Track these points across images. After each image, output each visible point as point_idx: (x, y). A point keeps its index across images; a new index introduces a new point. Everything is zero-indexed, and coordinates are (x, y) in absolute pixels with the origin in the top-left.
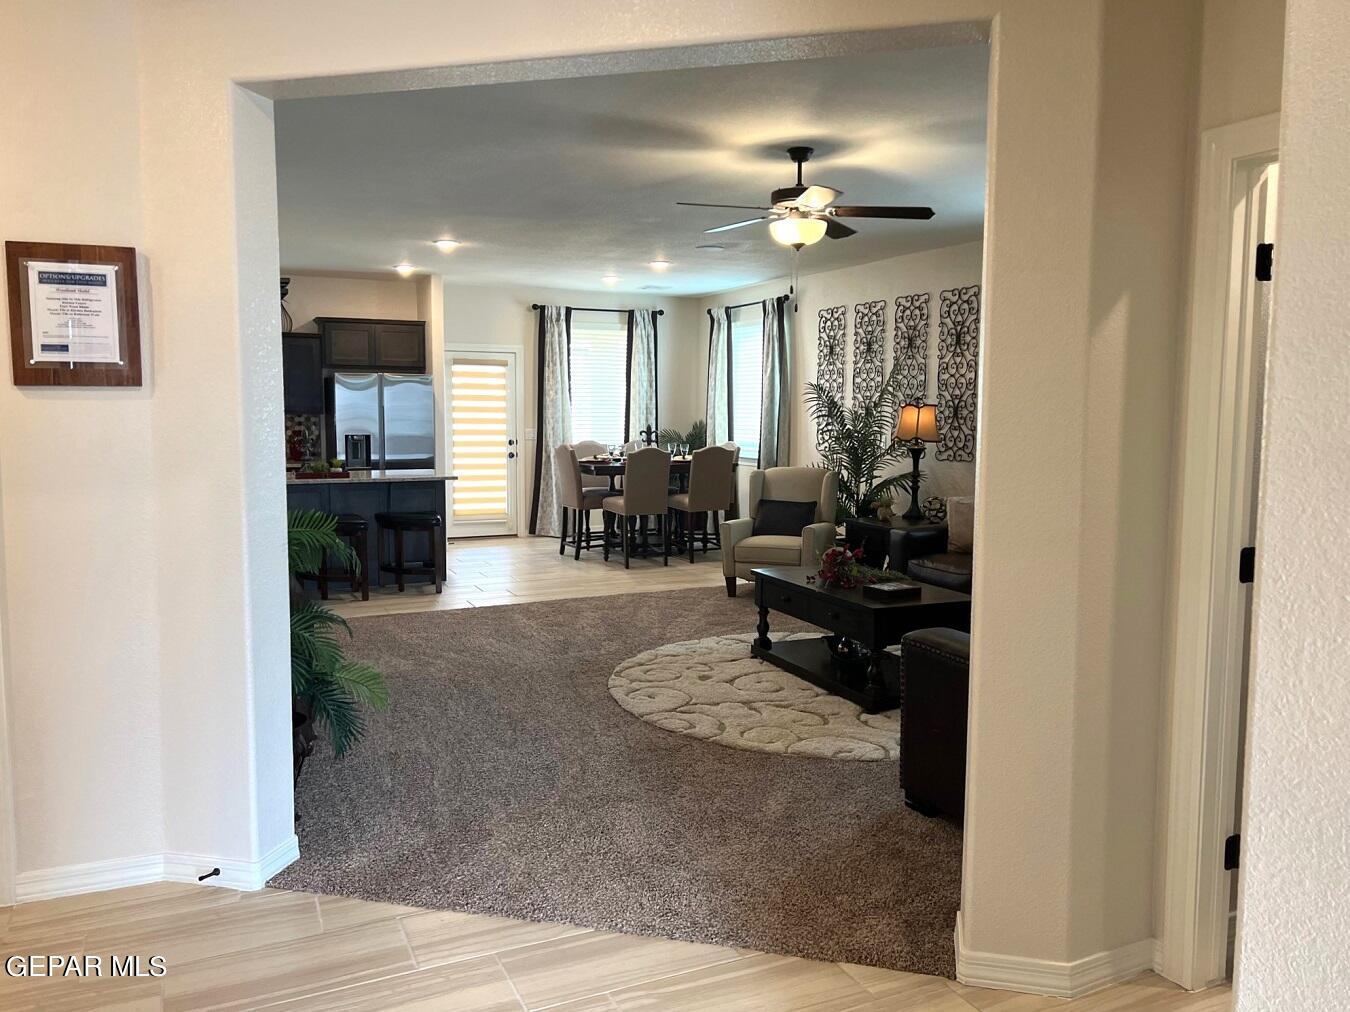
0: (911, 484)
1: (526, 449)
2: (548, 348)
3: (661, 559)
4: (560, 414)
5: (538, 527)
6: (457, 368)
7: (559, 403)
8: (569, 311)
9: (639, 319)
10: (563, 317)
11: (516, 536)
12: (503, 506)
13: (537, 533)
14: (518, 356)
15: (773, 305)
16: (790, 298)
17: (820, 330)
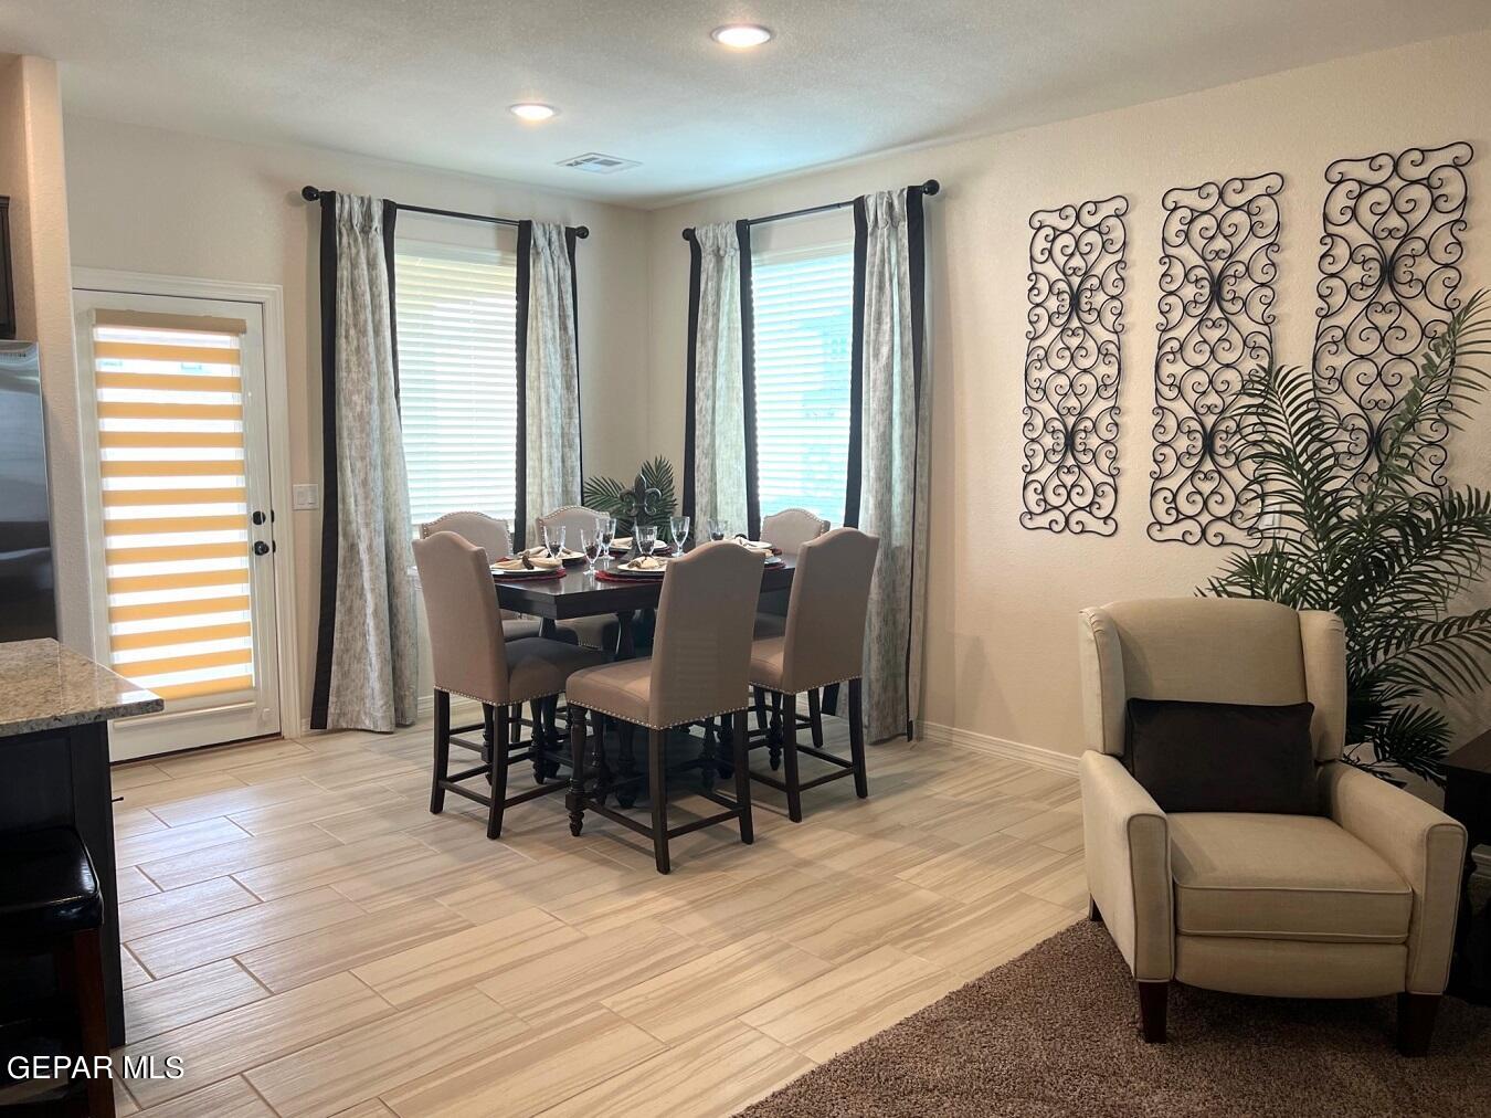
1: (297, 536)
2: (343, 295)
4: (376, 449)
5: (332, 709)
6: (105, 334)
7: (376, 423)
8: (390, 209)
9: (542, 242)
10: (377, 223)
11: (277, 736)
12: (244, 670)
13: (330, 725)
14: (269, 308)
15: (891, 206)
16: (941, 188)
17: (1032, 258)
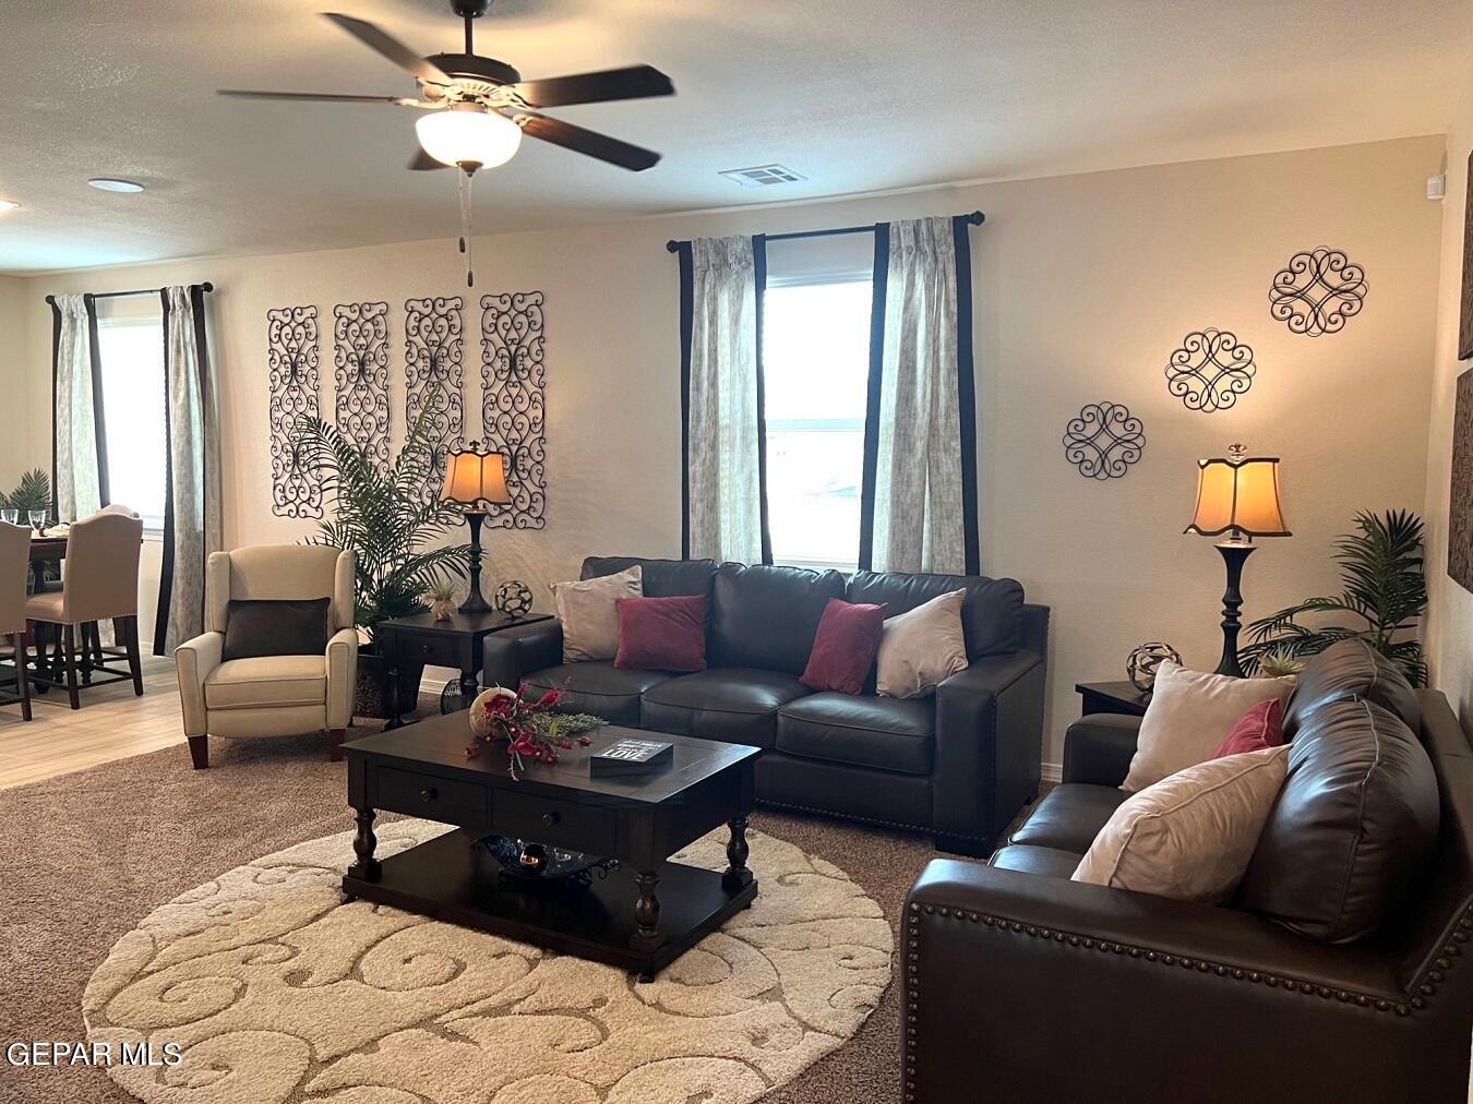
0: (467, 565)
3: (17, 709)
15: (183, 296)
16: (214, 288)
17: (270, 340)
